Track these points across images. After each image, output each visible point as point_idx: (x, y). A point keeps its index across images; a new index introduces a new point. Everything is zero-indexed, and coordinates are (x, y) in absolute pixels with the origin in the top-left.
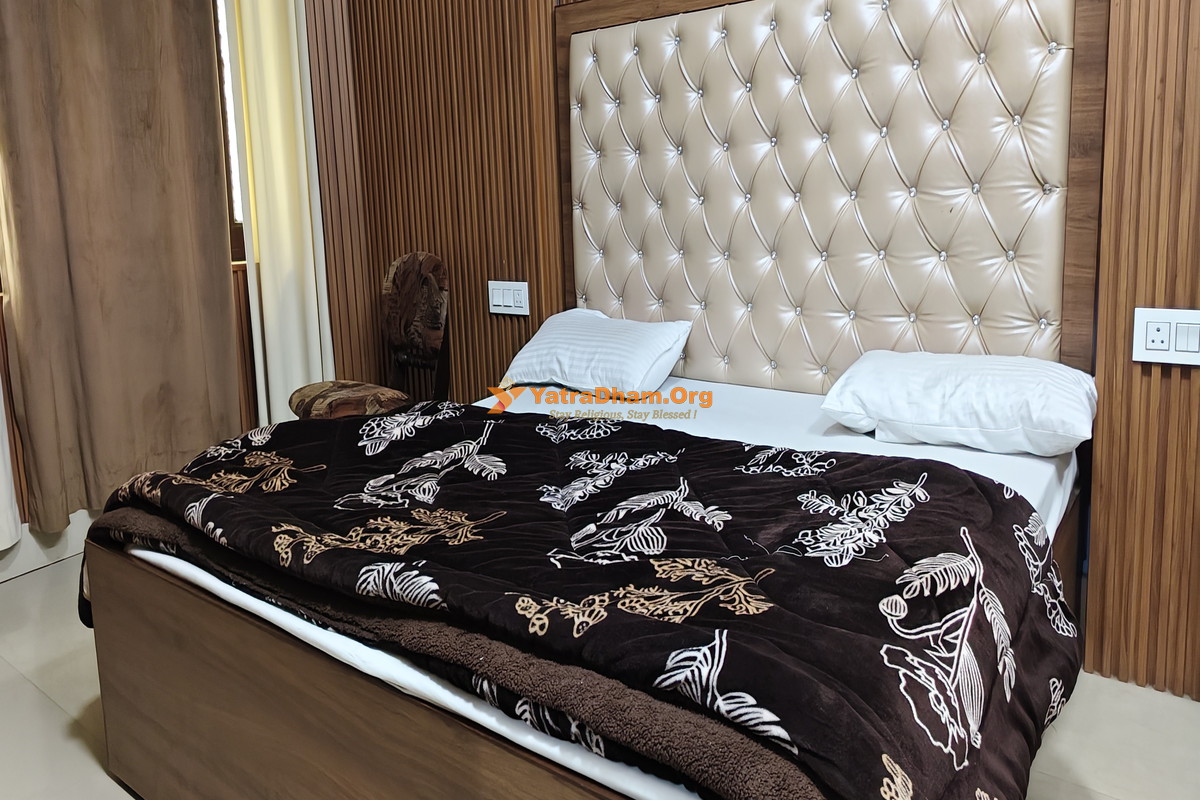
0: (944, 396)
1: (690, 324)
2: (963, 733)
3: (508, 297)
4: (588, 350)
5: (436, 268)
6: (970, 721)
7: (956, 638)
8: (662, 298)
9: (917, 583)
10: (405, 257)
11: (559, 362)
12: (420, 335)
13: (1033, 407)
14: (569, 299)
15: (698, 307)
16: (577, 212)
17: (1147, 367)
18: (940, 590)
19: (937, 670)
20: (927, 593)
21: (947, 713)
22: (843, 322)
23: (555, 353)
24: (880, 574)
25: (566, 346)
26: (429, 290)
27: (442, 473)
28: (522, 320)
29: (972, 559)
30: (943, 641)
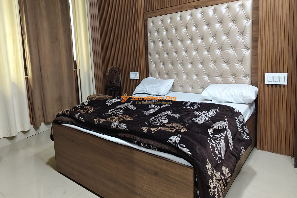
0: (226, 92)
1: (174, 80)
2: (220, 156)
3: (134, 75)
4: (152, 86)
5: (118, 69)
6: (222, 154)
7: (221, 139)
8: (168, 74)
9: (215, 127)
10: (112, 67)
11: (146, 88)
12: (115, 84)
13: (243, 94)
14: (147, 75)
15: (175, 76)
16: (149, 56)
17: (268, 85)
18: (220, 128)
19: (217, 145)
20: (217, 129)
21: (218, 153)
22: (206, 78)
23: (145, 86)
24: (208, 125)
25: (147, 85)
26: (117, 74)
27: (124, 109)
28: (137, 80)
29: (226, 123)
30: (219, 139)
